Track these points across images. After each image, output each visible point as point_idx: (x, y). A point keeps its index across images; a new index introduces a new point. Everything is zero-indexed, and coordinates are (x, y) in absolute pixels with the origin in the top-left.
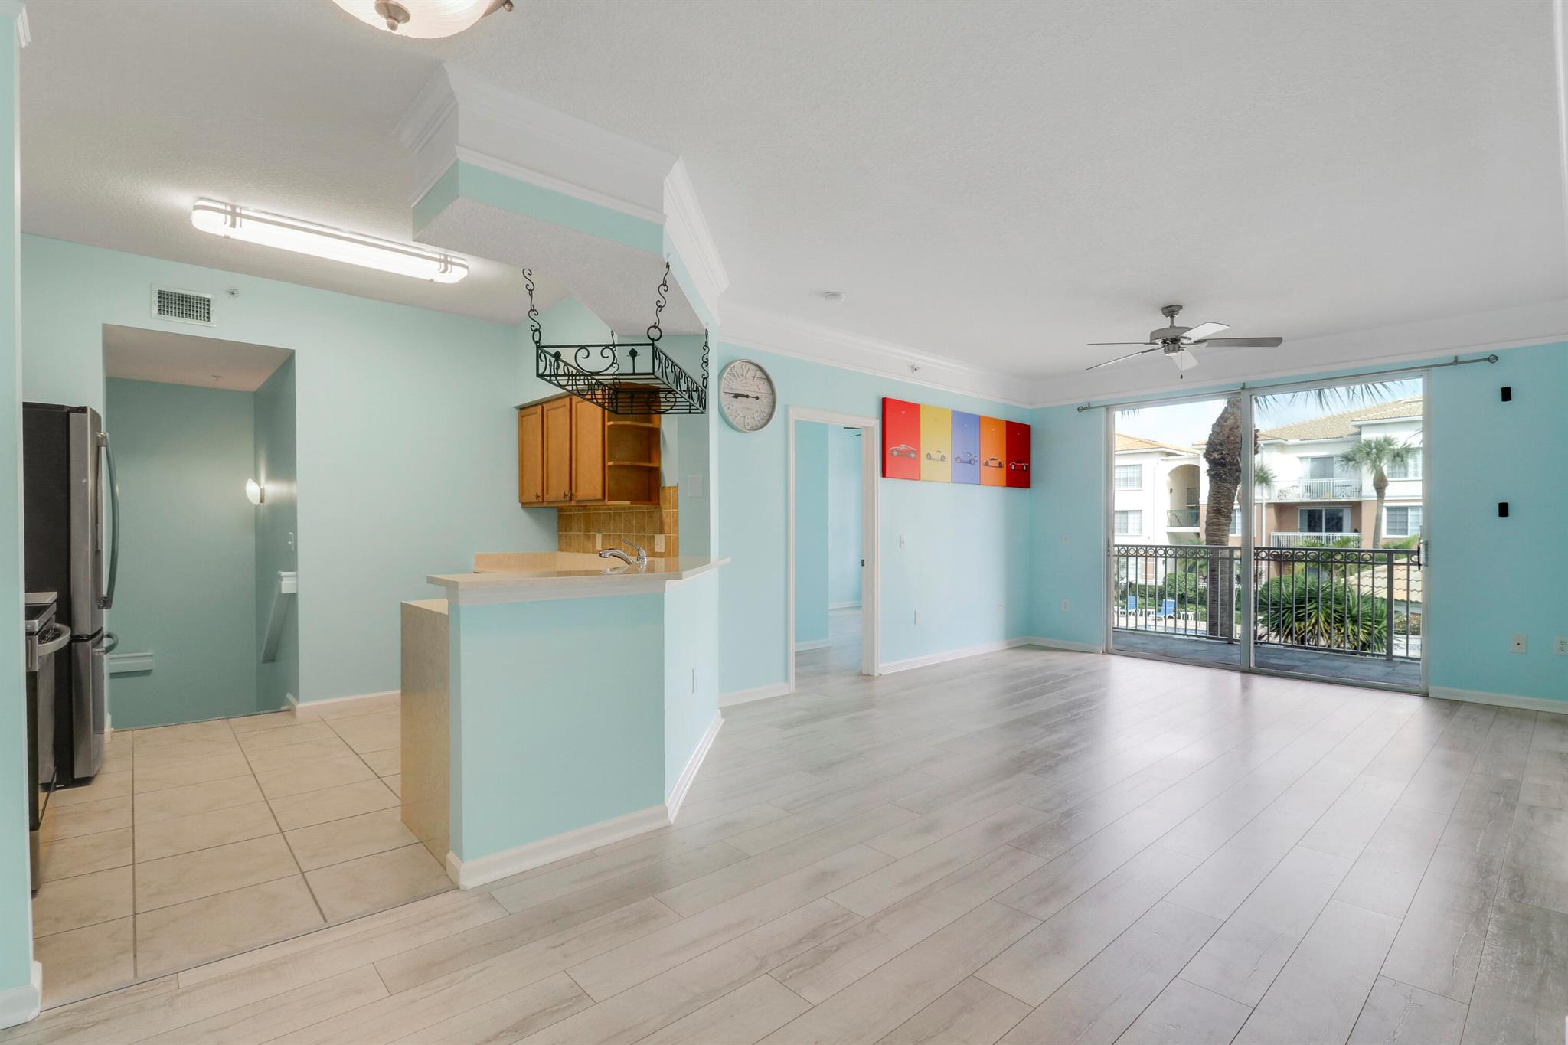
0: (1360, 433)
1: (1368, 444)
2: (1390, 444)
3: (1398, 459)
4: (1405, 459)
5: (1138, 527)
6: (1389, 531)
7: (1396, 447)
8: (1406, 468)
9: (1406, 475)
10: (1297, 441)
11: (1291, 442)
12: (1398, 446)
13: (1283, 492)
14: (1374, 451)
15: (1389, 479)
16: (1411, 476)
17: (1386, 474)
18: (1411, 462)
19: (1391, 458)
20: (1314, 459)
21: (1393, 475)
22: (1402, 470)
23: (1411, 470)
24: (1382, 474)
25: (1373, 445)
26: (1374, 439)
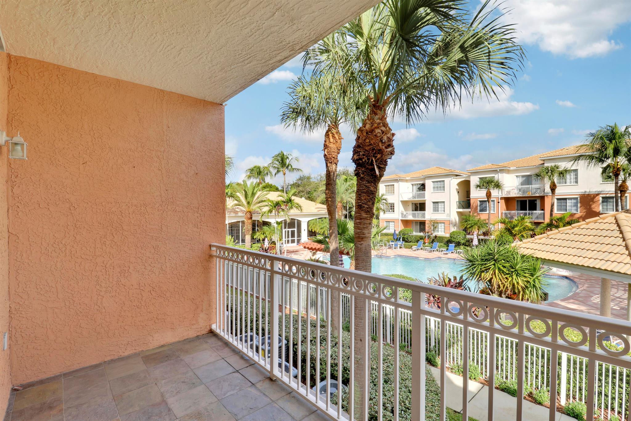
0: (544, 164)
1: (547, 168)
2: (557, 168)
3: (561, 175)
4: (564, 175)
5: (443, 209)
6: (558, 210)
7: (560, 170)
8: (566, 180)
9: (566, 183)
10: (515, 168)
11: (512, 168)
12: (561, 169)
13: (509, 192)
14: (550, 171)
15: (557, 185)
16: (568, 184)
17: (556, 182)
18: (568, 176)
19: (558, 175)
20: (523, 176)
21: (560, 183)
22: (564, 180)
23: (568, 181)
24: (554, 183)
25: (549, 169)
26: (550, 166)
